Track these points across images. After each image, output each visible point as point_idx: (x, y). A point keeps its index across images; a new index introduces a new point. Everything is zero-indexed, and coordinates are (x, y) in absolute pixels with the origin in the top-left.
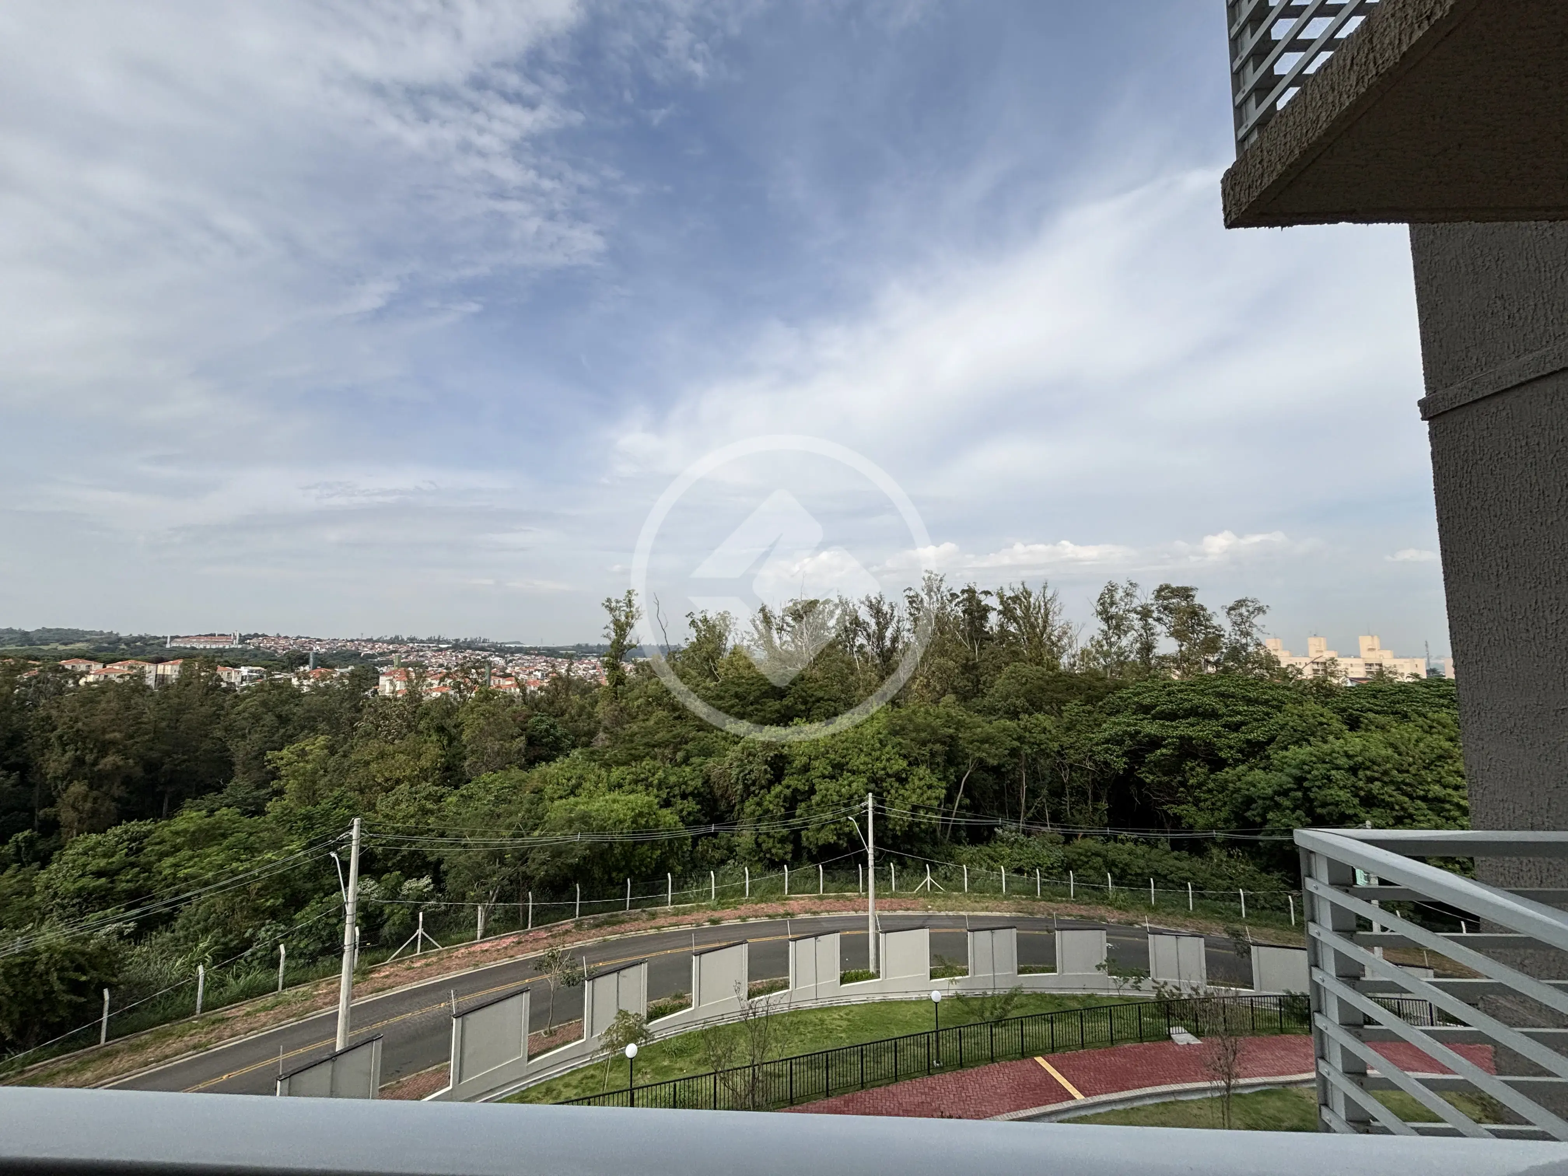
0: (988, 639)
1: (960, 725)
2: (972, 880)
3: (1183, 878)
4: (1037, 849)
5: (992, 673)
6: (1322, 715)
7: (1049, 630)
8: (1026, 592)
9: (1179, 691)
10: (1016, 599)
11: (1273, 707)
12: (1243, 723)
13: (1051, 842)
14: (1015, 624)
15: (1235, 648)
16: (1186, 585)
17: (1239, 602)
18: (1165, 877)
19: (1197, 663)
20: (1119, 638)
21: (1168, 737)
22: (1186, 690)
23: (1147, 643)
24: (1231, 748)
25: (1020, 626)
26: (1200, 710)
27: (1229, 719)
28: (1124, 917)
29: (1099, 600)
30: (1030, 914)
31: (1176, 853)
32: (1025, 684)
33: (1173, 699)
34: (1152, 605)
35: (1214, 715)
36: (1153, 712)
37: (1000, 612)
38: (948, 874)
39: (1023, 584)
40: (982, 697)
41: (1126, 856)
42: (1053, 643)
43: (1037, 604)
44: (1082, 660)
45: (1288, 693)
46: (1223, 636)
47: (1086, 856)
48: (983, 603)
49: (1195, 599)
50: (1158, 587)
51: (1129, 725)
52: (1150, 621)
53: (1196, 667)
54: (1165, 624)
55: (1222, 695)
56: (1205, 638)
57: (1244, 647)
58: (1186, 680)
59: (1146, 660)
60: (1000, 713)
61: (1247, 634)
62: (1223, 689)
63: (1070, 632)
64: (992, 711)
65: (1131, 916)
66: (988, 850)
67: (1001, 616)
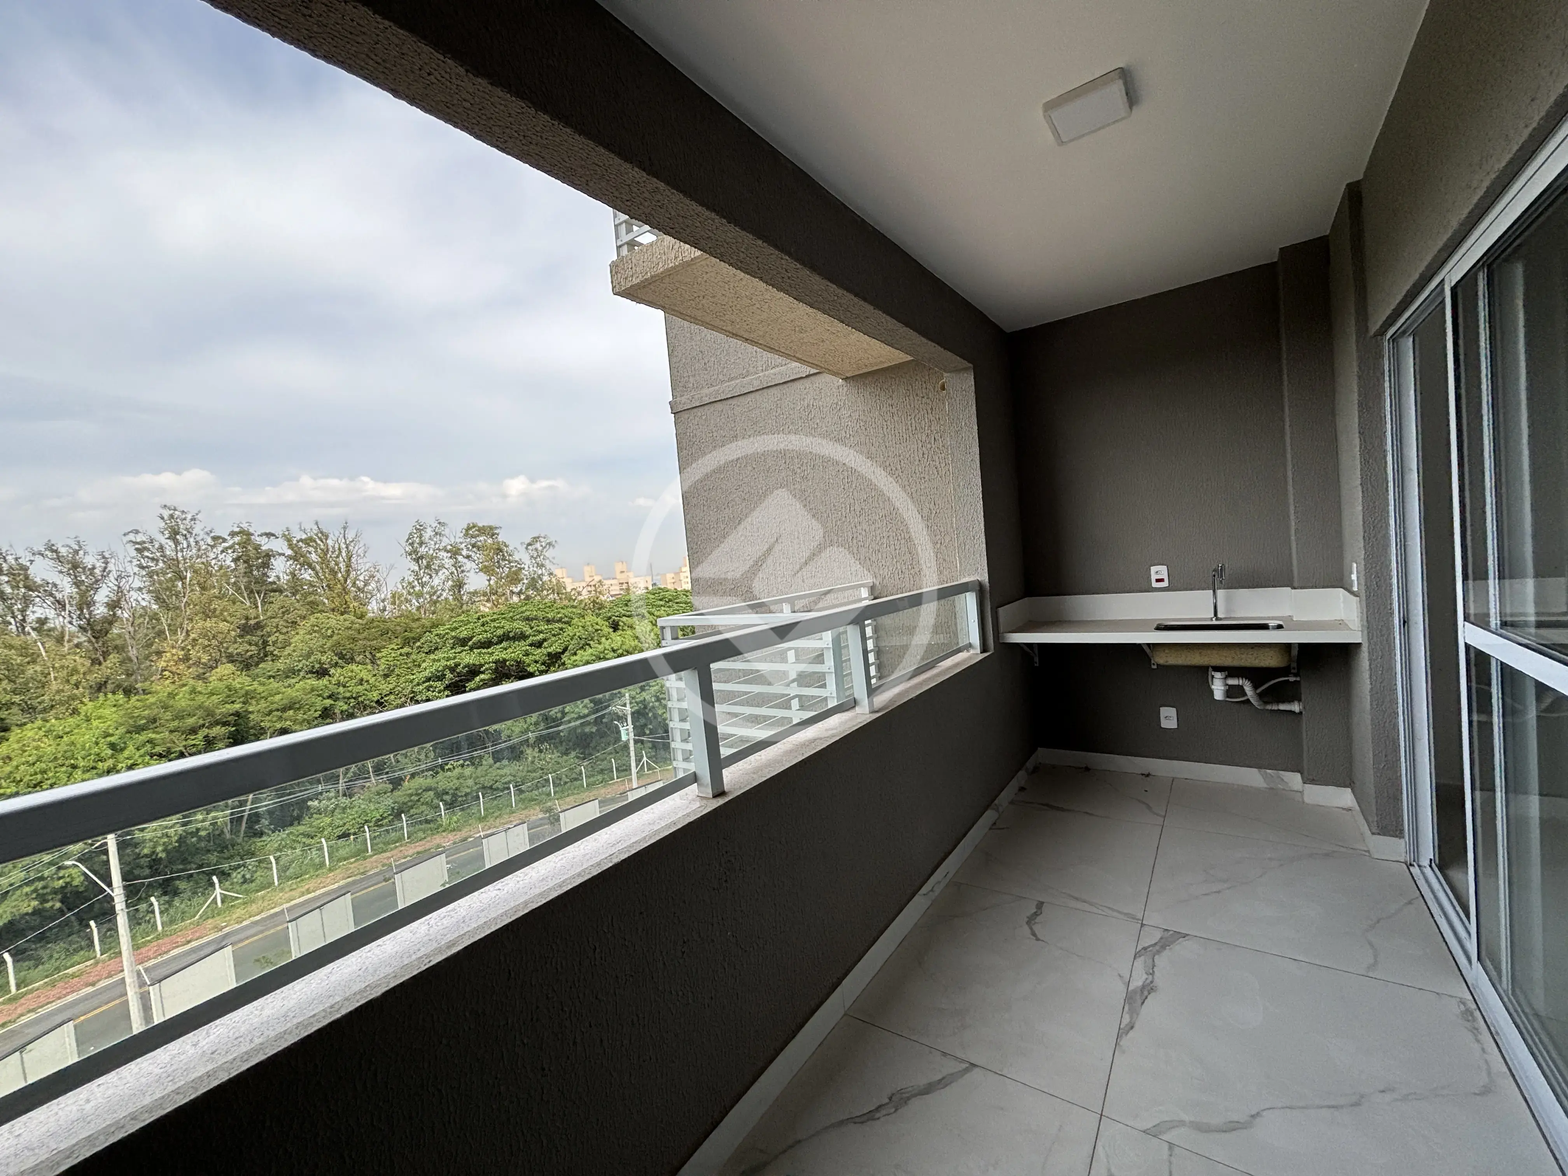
0: (274, 591)
1: (248, 697)
2: (283, 870)
3: (506, 783)
4: (363, 806)
5: (285, 630)
6: (597, 624)
7: (353, 574)
8: (322, 533)
9: (491, 621)
10: (308, 541)
11: (565, 623)
12: (545, 640)
13: (378, 794)
14: (310, 571)
15: (533, 579)
16: (490, 524)
17: (534, 538)
18: (491, 788)
19: (504, 594)
20: (431, 577)
21: (486, 663)
22: (498, 619)
23: (458, 580)
24: (536, 662)
25: (317, 573)
26: (511, 635)
27: (535, 638)
28: (459, 836)
29: (407, 541)
30: (363, 873)
31: (498, 764)
32: (331, 636)
33: (488, 629)
34: (461, 543)
35: (523, 637)
36: (470, 643)
37: (289, 558)
38: (248, 876)
39: (317, 523)
40: (273, 660)
41: (455, 781)
42: (359, 589)
43: (337, 546)
44: (394, 603)
45: (574, 610)
46: (524, 568)
47: (417, 794)
48: (263, 548)
49: (499, 537)
50: (466, 527)
51: (448, 659)
52: (460, 558)
53: (503, 598)
54: (474, 561)
55: (528, 619)
56: (509, 571)
57: (540, 577)
58: (495, 610)
59: (458, 598)
60: (302, 674)
61: (542, 566)
62: (528, 613)
63: (378, 575)
64: (291, 673)
65: (464, 833)
66: (301, 829)
67: (291, 562)
